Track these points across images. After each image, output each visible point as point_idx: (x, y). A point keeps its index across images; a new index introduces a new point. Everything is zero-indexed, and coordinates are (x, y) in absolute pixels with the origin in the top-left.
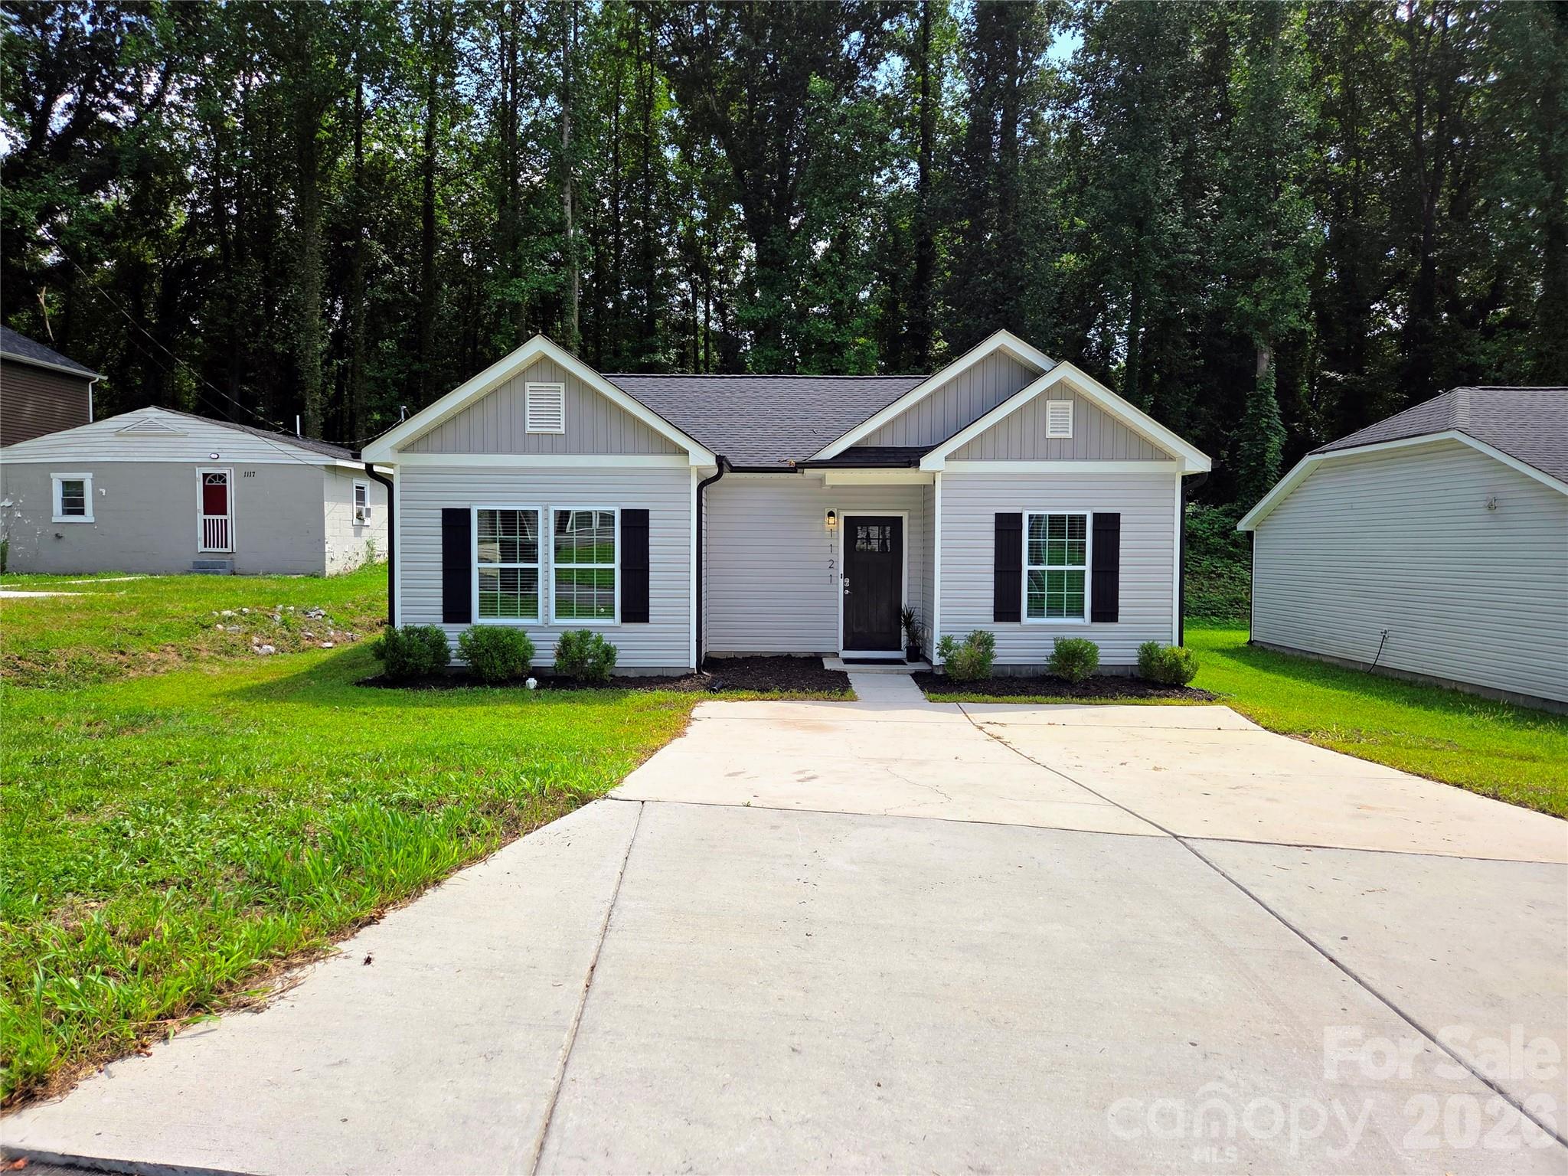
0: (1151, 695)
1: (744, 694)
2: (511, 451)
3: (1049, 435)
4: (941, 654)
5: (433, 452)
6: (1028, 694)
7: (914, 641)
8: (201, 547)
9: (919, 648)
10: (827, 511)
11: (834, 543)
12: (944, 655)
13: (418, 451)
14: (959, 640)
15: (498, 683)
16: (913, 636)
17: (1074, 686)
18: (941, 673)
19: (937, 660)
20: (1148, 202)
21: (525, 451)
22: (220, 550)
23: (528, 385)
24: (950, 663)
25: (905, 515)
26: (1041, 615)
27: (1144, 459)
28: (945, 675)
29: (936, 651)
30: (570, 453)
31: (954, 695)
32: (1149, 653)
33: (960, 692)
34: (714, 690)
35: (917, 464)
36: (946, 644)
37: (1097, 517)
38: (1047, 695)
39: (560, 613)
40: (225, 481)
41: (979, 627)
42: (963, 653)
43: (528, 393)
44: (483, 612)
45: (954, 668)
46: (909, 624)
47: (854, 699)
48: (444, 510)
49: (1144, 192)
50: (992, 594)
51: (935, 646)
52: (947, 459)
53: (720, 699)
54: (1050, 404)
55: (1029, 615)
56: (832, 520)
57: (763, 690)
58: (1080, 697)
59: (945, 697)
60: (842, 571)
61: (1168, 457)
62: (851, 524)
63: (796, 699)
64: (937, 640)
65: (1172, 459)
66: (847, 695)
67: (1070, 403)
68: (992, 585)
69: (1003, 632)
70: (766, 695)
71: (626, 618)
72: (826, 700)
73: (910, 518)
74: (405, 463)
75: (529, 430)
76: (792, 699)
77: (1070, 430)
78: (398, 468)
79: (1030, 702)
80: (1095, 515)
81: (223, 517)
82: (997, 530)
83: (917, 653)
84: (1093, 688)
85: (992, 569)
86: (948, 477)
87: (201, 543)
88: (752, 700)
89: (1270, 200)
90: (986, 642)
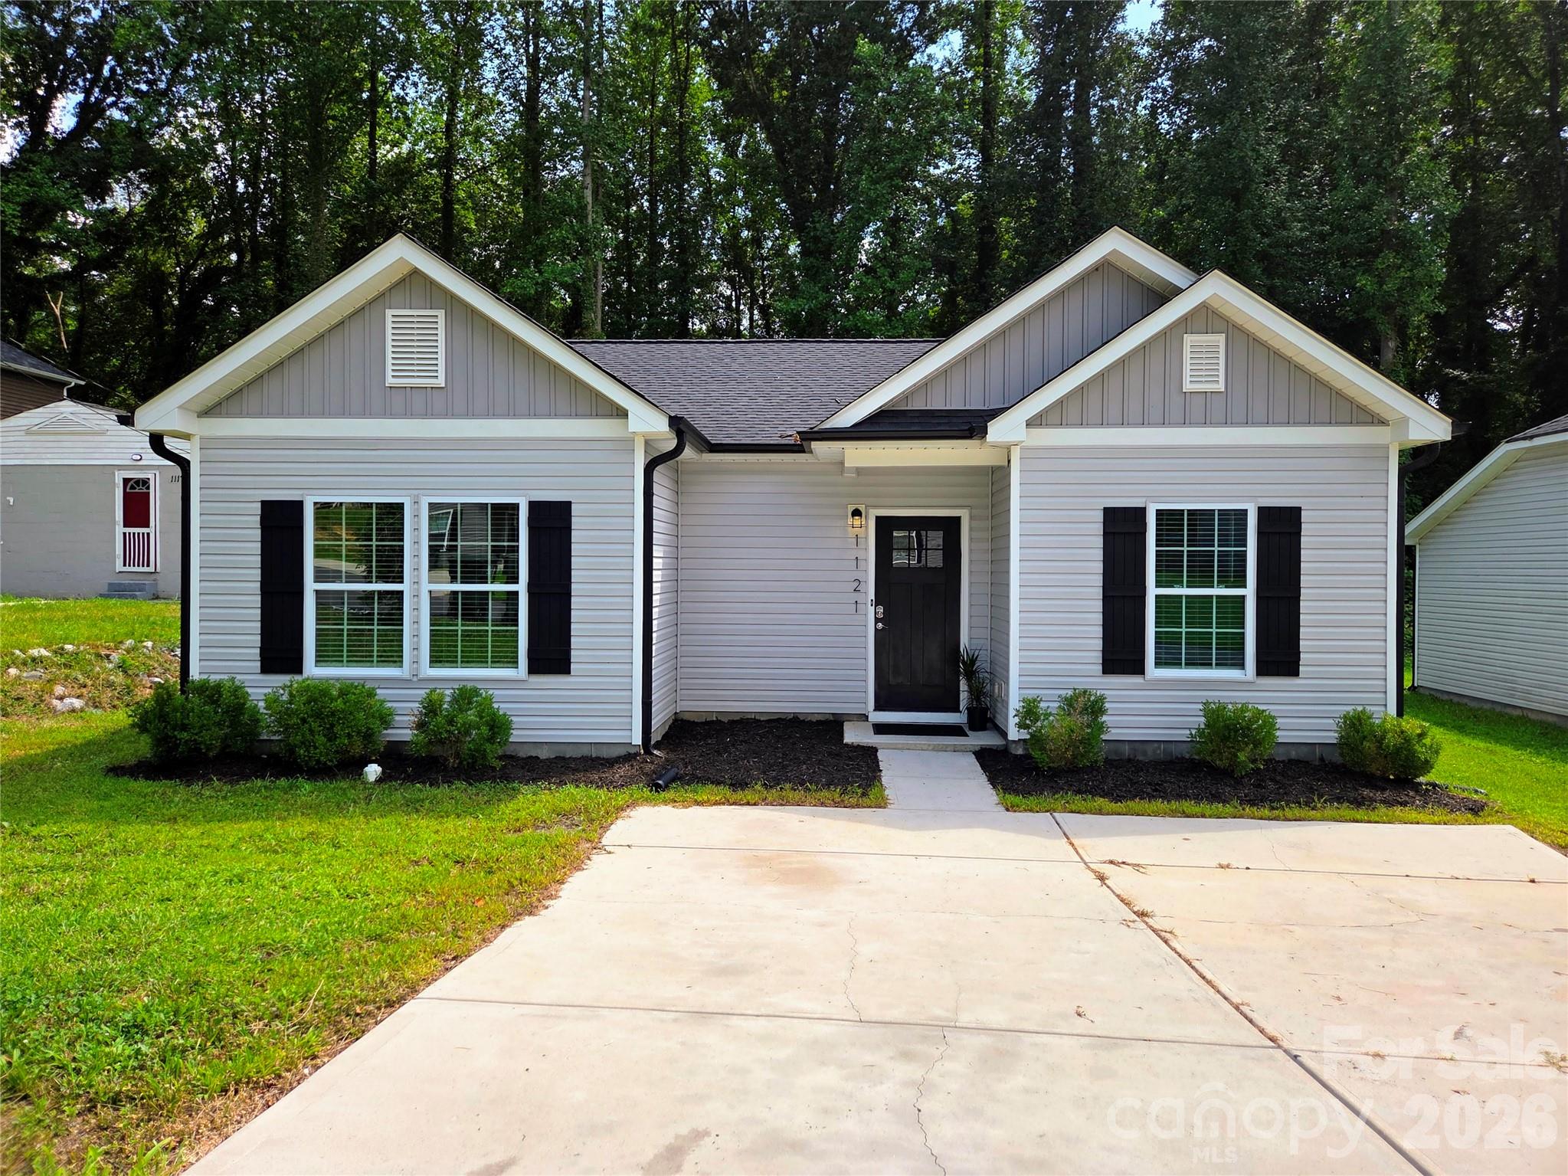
0: (1372, 800)
1: (706, 792)
2: (365, 413)
3: (1188, 387)
4: (1021, 726)
5: (249, 415)
6: (1166, 797)
7: (978, 699)
8: (119, 566)
9: (987, 709)
10: (851, 508)
11: (861, 555)
12: (1027, 727)
13: (228, 415)
14: (1050, 705)
15: (319, 772)
16: (977, 692)
17: (1238, 782)
18: (1020, 752)
19: (1014, 734)
20: (1247, 172)
21: (387, 413)
22: (141, 569)
23: (389, 313)
24: (1036, 740)
25: (964, 514)
26: (1176, 663)
27: (1338, 424)
28: (1027, 757)
29: (1013, 721)
30: (453, 416)
31: (1046, 799)
32: (1356, 726)
33: (1055, 790)
34: (658, 786)
35: (983, 432)
36: (1030, 712)
37: (1264, 513)
38: (1198, 798)
39: (436, 660)
40: (148, 488)
41: (1082, 683)
42: (1056, 725)
43: (389, 325)
44: (321, 658)
45: (1043, 749)
46: (970, 674)
47: (881, 803)
48: (264, 503)
49: (1242, 159)
50: (1098, 631)
51: (1012, 712)
52: (1030, 424)
53: (665, 802)
54: (1189, 339)
55: (1159, 663)
56: (857, 521)
57: (738, 785)
58: (1252, 803)
59: (1032, 801)
60: (872, 595)
61: (1376, 420)
62: (885, 526)
63: (788, 803)
64: (1014, 703)
65: (1383, 423)
66: (873, 792)
67: (1221, 339)
68: (1098, 618)
69: (1117, 689)
70: (740, 795)
71: (534, 668)
72: (837, 805)
73: (971, 518)
74: (207, 433)
75: (390, 381)
76: (784, 802)
77: (1222, 379)
78: (196, 441)
79: (1173, 814)
80: (1262, 511)
81: (145, 530)
82: (1106, 534)
83: (983, 717)
84: (1271, 785)
85: (1098, 592)
86: (1031, 454)
87: (119, 562)
88: (716, 803)
89: (1394, 163)
90: (1095, 708)
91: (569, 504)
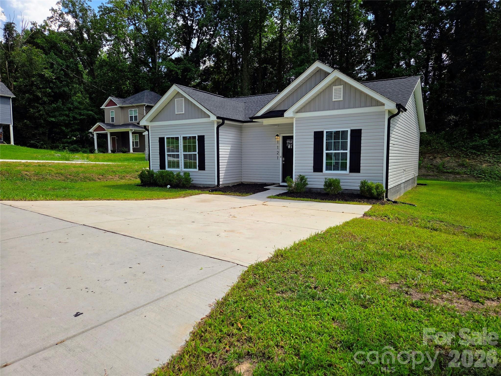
2: (173, 120)
3: (334, 100)
5: (157, 121)
10: (276, 134)
11: (278, 145)
13: (154, 121)
21: (176, 119)
23: (176, 99)
26: (331, 170)
27: (372, 106)
30: (186, 119)
32: (363, 185)
39: (185, 168)
41: (308, 174)
43: (176, 102)
48: (159, 138)
50: (312, 162)
52: (294, 112)
55: (326, 170)
60: (281, 155)
61: (382, 105)
62: (285, 139)
64: (294, 179)
67: (342, 87)
69: (317, 176)
71: (199, 169)
74: (152, 125)
75: (176, 113)
77: (342, 97)
78: (150, 127)
80: (352, 131)
82: (314, 138)
85: (313, 152)
86: (298, 120)
90: (303, 179)
91: (204, 136)
